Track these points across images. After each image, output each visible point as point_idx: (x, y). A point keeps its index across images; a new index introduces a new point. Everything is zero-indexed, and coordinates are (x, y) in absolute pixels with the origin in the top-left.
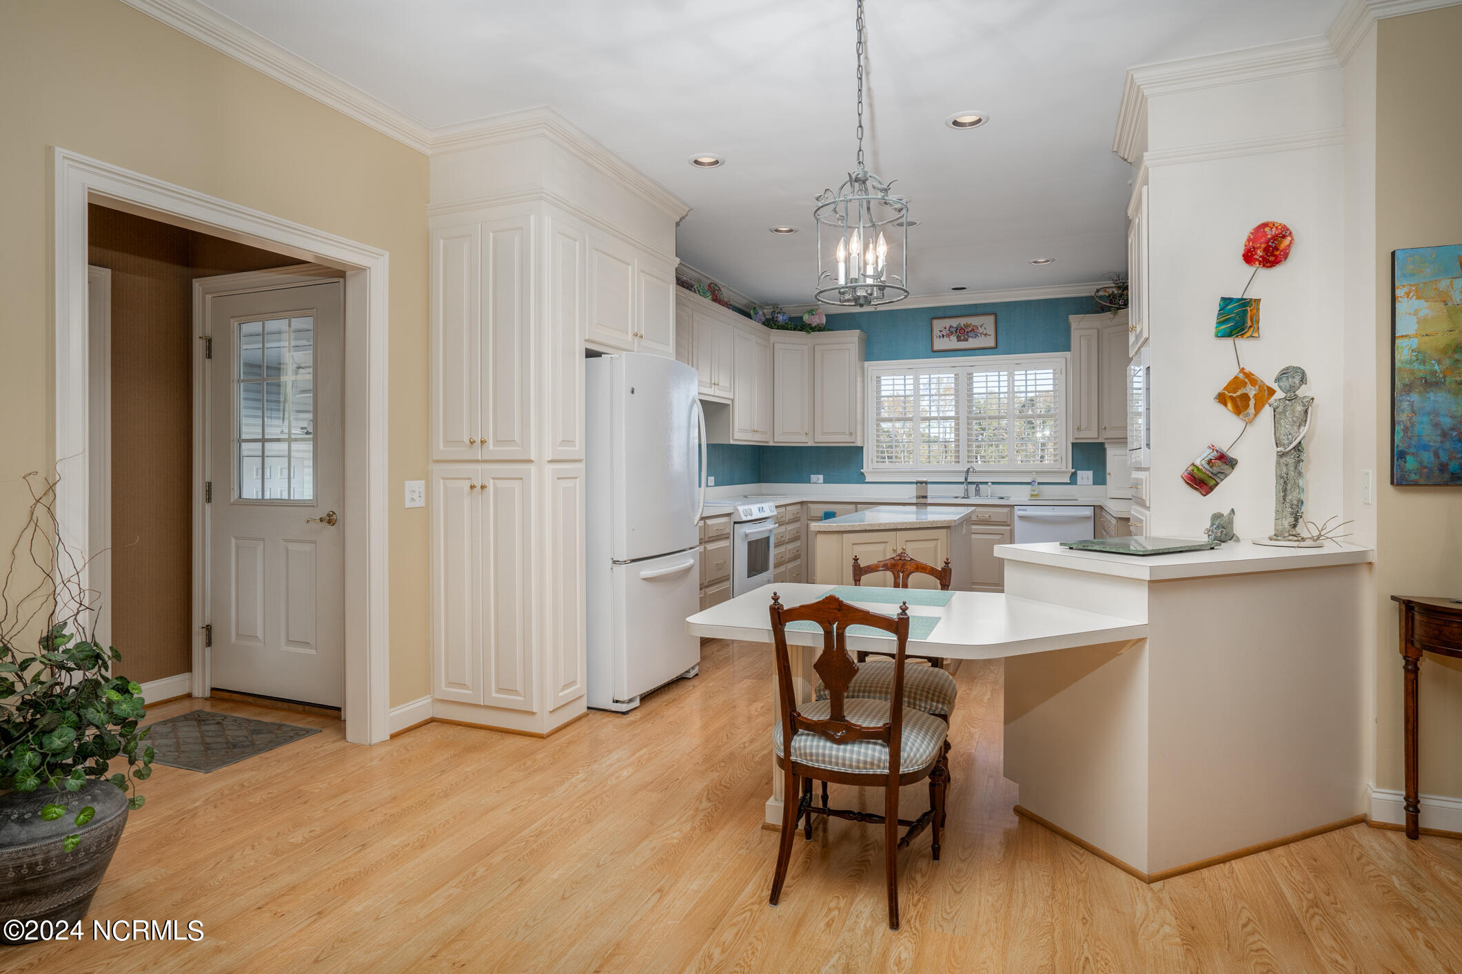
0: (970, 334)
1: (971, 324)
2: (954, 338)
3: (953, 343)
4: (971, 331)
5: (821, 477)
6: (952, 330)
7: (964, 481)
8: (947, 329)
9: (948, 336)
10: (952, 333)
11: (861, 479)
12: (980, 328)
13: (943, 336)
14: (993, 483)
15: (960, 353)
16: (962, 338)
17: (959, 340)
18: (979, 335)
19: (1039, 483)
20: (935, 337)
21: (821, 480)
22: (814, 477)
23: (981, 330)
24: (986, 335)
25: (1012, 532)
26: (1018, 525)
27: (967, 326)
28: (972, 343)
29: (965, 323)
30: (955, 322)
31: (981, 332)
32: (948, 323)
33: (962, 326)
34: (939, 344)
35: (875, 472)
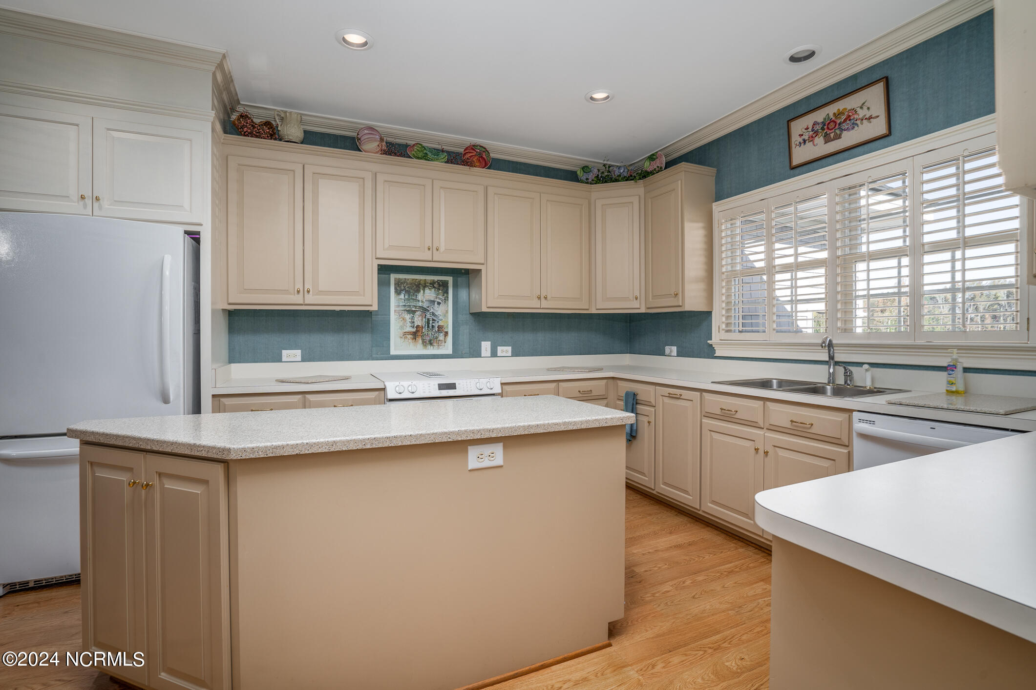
0: (844, 126)
1: (845, 109)
2: (819, 140)
3: (820, 147)
4: (845, 120)
5: (674, 349)
6: (818, 127)
7: (827, 359)
8: (810, 130)
9: (812, 138)
10: (816, 133)
11: (709, 353)
12: (859, 110)
13: (805, 141)
14: (873, 365)
15: (830, 159)
16: (832, 135)
17: (827, 140)
18: (858, 122)
19: (966, 370)
20: (793, 146)
21: (675, 353)
22: (667, 349)
23: (861, 113)
24: (870, 118)
25: (850, 455)
26: (858, 445)
27: (838, 115)
28: (849, 138)
29: (836, 111)
30: (819, 116)
31: (861, 116)
32: (808, 121)
33: (831, 116)
34: (800, 155)
35: (724, 342)
